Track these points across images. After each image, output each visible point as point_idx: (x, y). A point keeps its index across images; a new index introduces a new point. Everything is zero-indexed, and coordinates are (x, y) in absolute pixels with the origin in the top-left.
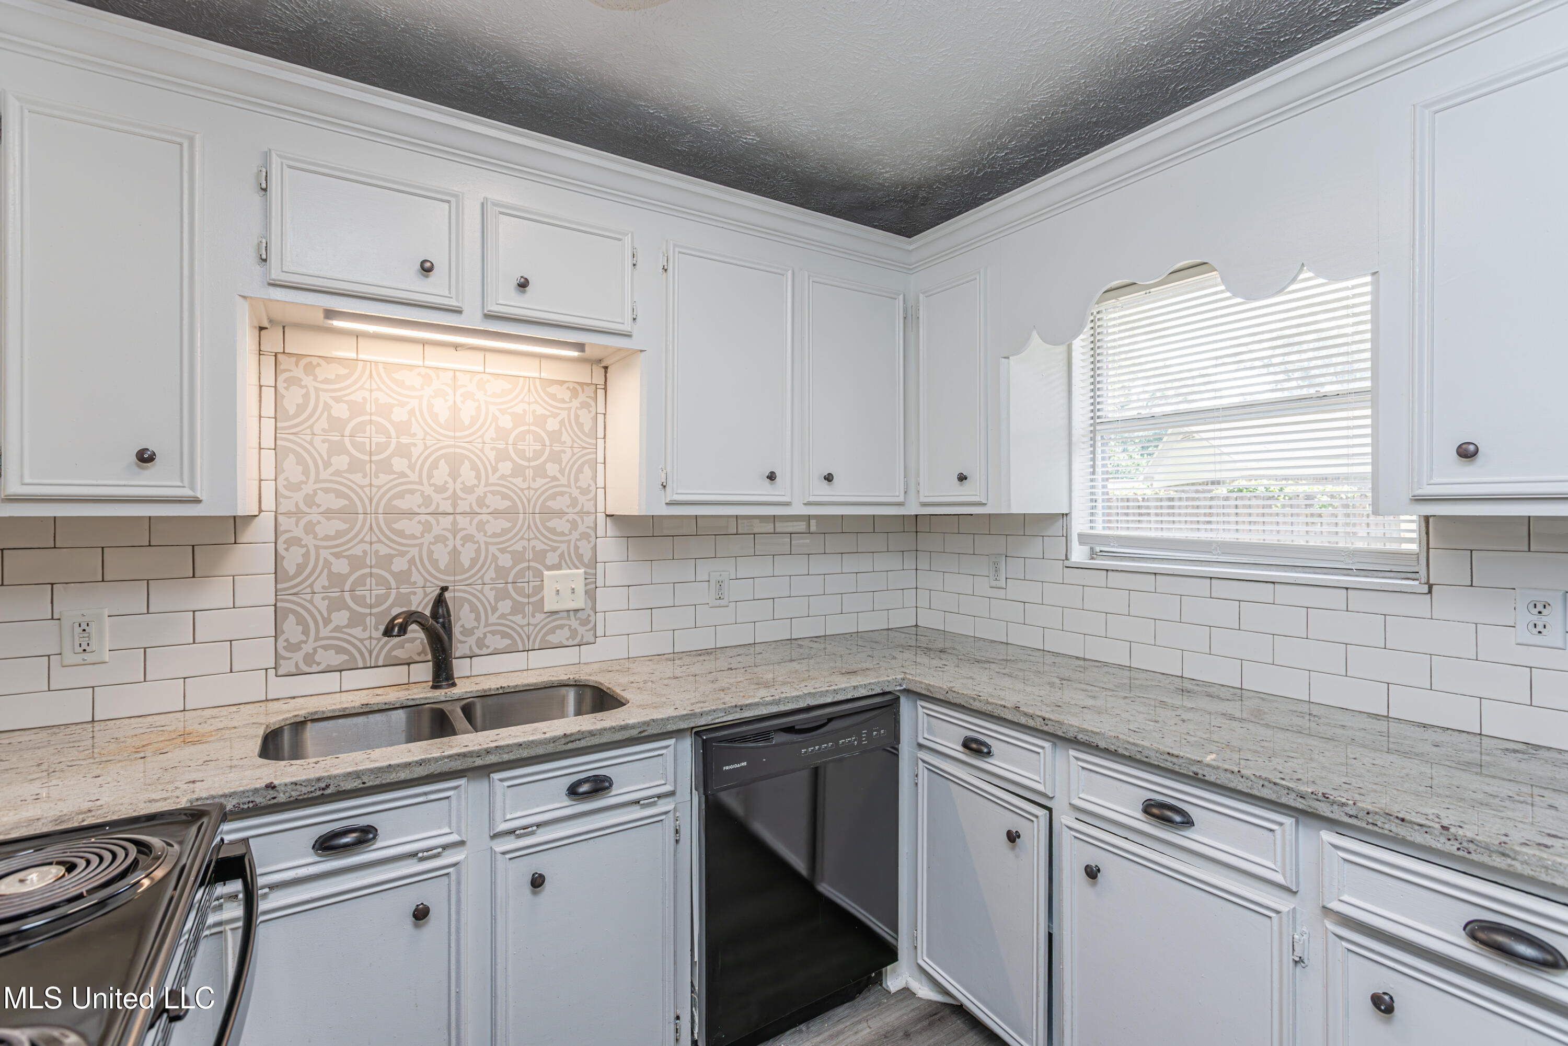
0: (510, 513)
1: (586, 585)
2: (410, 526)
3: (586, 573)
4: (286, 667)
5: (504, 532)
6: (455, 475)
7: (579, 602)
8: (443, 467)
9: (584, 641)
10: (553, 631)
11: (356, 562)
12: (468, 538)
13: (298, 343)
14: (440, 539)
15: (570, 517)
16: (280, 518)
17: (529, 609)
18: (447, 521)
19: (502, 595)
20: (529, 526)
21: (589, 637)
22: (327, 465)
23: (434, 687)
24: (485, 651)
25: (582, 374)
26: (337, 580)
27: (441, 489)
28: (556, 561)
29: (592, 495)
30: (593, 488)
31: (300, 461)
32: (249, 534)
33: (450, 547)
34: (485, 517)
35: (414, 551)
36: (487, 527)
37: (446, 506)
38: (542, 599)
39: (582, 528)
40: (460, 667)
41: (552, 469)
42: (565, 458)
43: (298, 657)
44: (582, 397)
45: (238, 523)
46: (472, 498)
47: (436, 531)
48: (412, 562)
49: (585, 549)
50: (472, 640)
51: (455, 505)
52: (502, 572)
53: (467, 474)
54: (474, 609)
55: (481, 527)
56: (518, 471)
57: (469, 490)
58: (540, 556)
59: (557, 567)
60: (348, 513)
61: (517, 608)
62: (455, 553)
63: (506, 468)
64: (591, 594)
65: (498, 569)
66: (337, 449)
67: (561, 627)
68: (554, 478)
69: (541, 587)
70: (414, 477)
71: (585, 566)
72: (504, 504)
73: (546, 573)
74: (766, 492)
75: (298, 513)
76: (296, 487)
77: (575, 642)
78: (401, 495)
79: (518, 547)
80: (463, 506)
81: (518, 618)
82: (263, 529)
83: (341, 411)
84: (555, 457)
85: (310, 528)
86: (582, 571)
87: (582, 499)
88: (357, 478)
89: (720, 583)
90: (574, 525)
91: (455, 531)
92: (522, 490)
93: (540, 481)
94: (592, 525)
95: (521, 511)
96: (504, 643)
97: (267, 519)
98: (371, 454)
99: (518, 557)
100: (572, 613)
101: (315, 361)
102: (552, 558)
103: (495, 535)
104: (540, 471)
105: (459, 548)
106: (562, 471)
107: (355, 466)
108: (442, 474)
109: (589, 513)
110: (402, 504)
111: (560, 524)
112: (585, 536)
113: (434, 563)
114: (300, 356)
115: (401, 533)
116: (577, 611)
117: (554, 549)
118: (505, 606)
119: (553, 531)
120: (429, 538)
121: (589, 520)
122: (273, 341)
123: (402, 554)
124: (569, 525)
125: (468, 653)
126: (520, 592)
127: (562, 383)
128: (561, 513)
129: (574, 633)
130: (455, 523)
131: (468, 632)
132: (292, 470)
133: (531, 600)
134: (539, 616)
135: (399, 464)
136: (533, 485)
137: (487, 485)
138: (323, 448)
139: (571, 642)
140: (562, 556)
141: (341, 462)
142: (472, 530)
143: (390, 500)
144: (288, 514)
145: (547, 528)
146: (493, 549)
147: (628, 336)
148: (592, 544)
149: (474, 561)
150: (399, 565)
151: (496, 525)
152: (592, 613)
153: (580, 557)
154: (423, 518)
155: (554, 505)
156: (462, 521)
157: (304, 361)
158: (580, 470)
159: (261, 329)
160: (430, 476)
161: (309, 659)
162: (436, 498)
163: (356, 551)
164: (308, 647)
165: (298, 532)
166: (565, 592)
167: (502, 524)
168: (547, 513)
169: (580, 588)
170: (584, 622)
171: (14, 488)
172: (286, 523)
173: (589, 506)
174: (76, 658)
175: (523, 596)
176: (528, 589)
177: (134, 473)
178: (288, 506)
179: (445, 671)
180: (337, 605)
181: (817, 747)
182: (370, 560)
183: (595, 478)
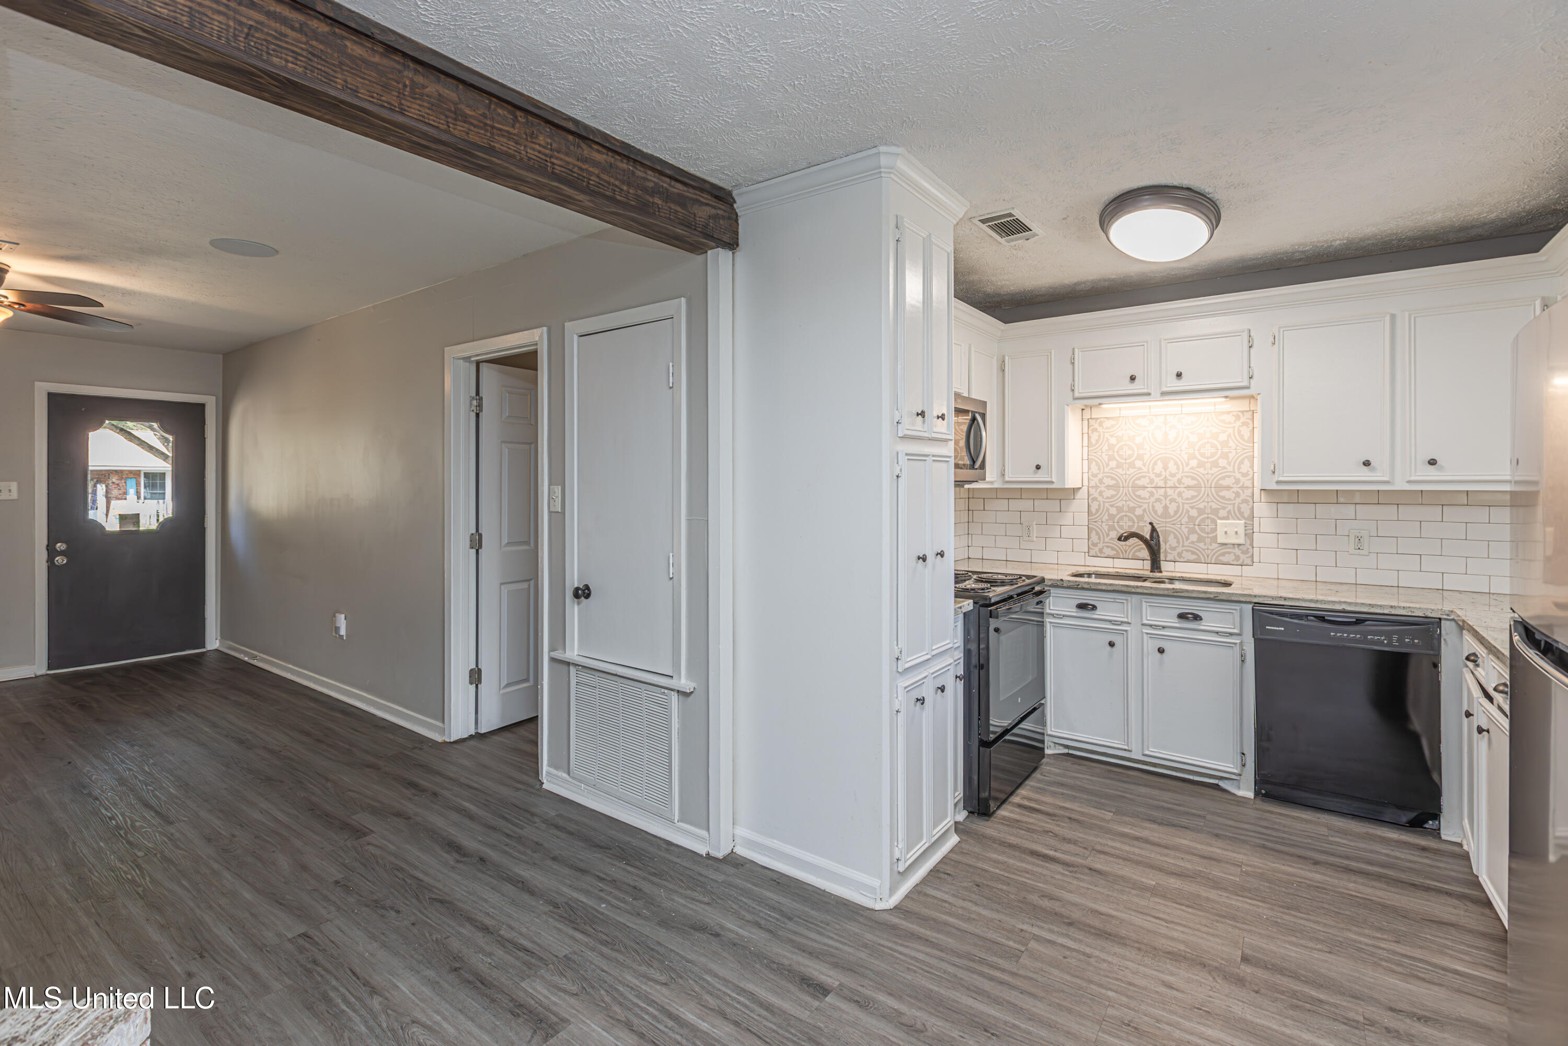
0: (1197, 487)
1: (1245, 530)
2: (1144, 493)
3: (1245, 523)
4: (1093, 553)
5: (1193, 497)
6: (1165, 468)
7: (1241, 540)
8: (1160, 464)
9: (1245, 563)
10: (1223, 554)
11: (1120, 510)
12: (1172, 500)
13: (1096, 413)
14: (1158, 500)
15: (1235, 490)
16: (1090, 489)
17: (1208, 540)
18: (1162, 491)
19: (1192, 531)
20: (1208, 495)
21: (1248, 561)
22: (1108, 465)
23: (1151, 572)
24: (1182, 560)
25: (1243, 405)
26: (1111, 517)
27: (1158, 475)
28: (1225, 515)
29: (1250, 476)
30: (1251, 473)
31: (1097, 464)
32: (1078, 495)
33: (1163, 505)
34: (1182, 490)
35: (1146, 506)
36: (1183, 494)
37: (1161, 484)
38: (1216, 536)
39: (1243, 497)
40: (1164, 566)
41: (1223, 462)
42: (1231, 456)
43: (1097, 549)
44: (1243, 419)
45: (1075, 490)
46: (1175, 480)
47: (1156, 496)
48: (1144, 510)
49: (1245, 509)
50: (1175, 553)
51: (1166, 483)
52: (1192, 519)
53: (1172, 467)
54: (1176, 537)
55: (1180, 494)
56: (1201, 464)
57: (1173, 475)
58: (1215, 512)
59: (1227, 518)
60: (1116, 487)
61: (1201, 539)
62: (1166, 507)
63: (1194, 463)
64: (1249, 535)
65: (1190, 517)
66: (1111, 458)
67: (1229, 553)
68: (1224, 468)
69: (1215, 530)
70: (1145, 470)
71: (1244, 518)
72: (1194, 483)
73: (1219, 521)
74: (1365, 474)
75: (1096, 487)
76: (1095, 476)
77: (1239, 562)
79: (1202, 506)
80: (1170, 484)
81: (1201, 545)
82: (1083, 494)
83: (1113, 441)
84: (1225, 456)
85: (1101, 493)
86: (1243, 522)
87: (1243, 479)
88: (1120, 470)
89: (1359, 539)
90: (1238, 494)
91: (1166, 496)
92: (1204, 475)
93: (1214, 470)
94: (1250, 495)
95: (1203, 486)
96: (1193, 557)
97: (1085, 488)
98: (1126, 459)
99: (1201, 511)
100: (1236, 546)
101: (1102, 420)
102: (1223, 513)
103: (1188, 499)
104: (1215, 464)
105: (1168, 504)
106: (1229, 464)
107: (1119, 466)
108: (1159, 467)
109: (1247, 487)
110: (1140, 483)
111: (1228, 494)
112: (1245, 501)
113: (1155, 512)
114: (1097, 419)
115: (1139, 497)
116: (1240, 545)
117: (1224, 508)
118: (1194, 537)
119: (1223, 497)
120: (1153, 499)
121: (1249, 492)
122: (1087, 414)
123: (1140, 507)
124: (1234, 495)
125: (1173, 559)
126: (1203, 530)
127: (1229, 413)
128: (1228, 488)
129: (1237, 558)
130: (1166, 492)
131: (1174, 549)
132: (1094, 469)
133: (1210, 535)
134: (1215, 545)
135: (1139, 464)
136: (1210, 472)
137: (1183, 472)
138: (1106, 457)
139: (1235, 563)
140: (1229, 512)
141: (1113, 464)
142: (1175, 496)
143: (1134, 481)
144: (1093, 487)
145: (1219, 496)
146: (1187, 506)
147: (1247, 388)
148: (1251, 506)
149: (1176, 512)
150: (1139, 512)
151: (1189, 494)
152: (1251, 548)
153: (1242, 514)
154: (1150, 489)
155: (1224, 483)
156: (1170, 492)
157: (1098, 421)
158: (1242, 462)
159: (1083, 410)
160: (1153, 469)
161: (1101, 551)
162: (1156, 480)
163: (1120, 504)
164: (1100, 546)
165: (1096, 495)
166: (1231, 533)
167: (1192, 493)
168: (1219, 487)
169: (1241, 532)
170: (1245, 552)
171: (1007, 479)
172: (1092, 491)
173: (1249, 484)
174: (1027, 539)
175: (1205, 532)
176: (1208, 529)
177: (1035, 473)
178: (1092, 484)
179: (1156, 565)
180: (1112, 528)
181: (1345, 635)
182: (1125, 509)
183: (1252, 467)
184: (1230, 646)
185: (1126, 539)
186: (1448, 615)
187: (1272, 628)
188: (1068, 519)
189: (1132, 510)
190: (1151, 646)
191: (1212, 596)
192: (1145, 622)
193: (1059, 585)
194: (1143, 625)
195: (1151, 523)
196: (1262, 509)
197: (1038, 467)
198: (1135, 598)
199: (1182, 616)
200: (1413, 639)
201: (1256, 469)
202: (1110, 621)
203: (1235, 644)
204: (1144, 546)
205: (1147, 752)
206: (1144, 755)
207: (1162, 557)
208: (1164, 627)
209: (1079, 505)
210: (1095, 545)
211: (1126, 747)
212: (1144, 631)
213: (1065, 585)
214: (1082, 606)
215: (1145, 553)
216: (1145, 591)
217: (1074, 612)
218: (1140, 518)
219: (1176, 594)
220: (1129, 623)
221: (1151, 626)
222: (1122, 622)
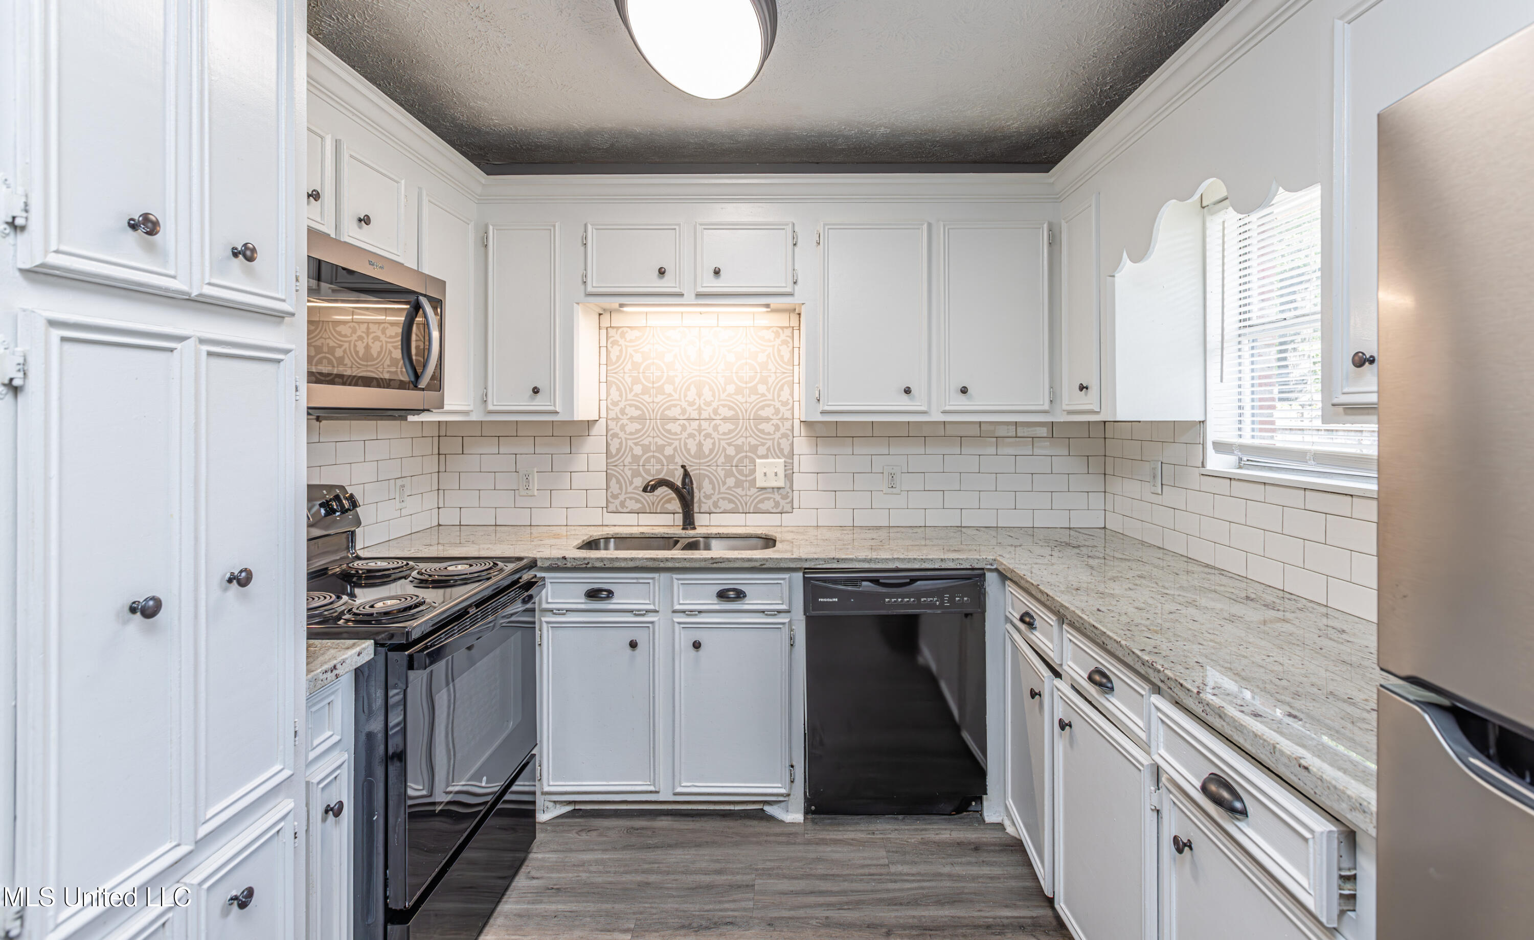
0: (734, 419)
1: (785, 471)
2: (674, 427)
3: (785, 462)
4: (612, 507)
5: (730, 431)
6: (699, 395)
7: (781, 483)
8: (693, 390)
9: (785, 510)
10: (762, 501)
11: (646, 449)
12: (708, 436)
13: (618, 320)
14: (691, 436)
15: (774, 422)
16: (609, 421)
17: (746, 485)
18: (695, 424)
19: (729, 474)
20: (746, 429)
21: (788, 508)
22: (631, 390)
23: (683, 529)
24: (718, 510)
25: (782, 320)
26: (636, 459)
27: (691, 404)
28: (765, 453)
29: (790, 406)
30: (791, 401)
31: (619, 389)
32: (594, 431)
33: (697, 441)
34: (718, 422)
35: (676, 443)
36: (720, 428)
37: (695, 415)
38: (755, 479)
39: (783, 430)
40: (699, 519)
41: (762, 389)
42: (771, 380)
43: (617, 502)
44: (783, 337)
45: (590, 424)
46: (710, 409)
47: (689, 430)
48: (675, 449)
49: (785, 444)
50: (710, 502)
51: (700, 414)
52: (729, 458)
53: (707, 395)
54: (711, 482)
55: (716, 428)
56: (739, 391)
57: (708, 404)
58: (754, 449)
59: (765, 457)
60: (641, 419)
61: (739, 484)
62: (700, 445)
63: (731, 389)
64: (789, 477)
65: (726, 456)
67: (769, 499)
68: (763, 395)
69: (753, 471)
70: (676, 396)
71: (784, 456)
72: (730, 413)
73: (758, 461)
75: (617, 419)
76: (615, 404)
77: (778, 510)
78: (669, 408)
79: (739, 442)
80: (705, 415)
81: (739, 490)
82: (599, 429)
83: (638, 358)
84: (764, 381)
85: (623, 428)
86: (782, 460)
87: (782, 409)
88: (646, 397)
89: (892, 476)
90: (777, 428)
91: (700, 430)
92: (742, 403)
93: (753, 397)
94: (790, 428)
95: (741, 418)
96: (730, 506)
97: (603, 422)
98: (653, 383)
99: (739, 449)
100: (775, 490)
101: (625, 329)
102: (762, 451)
103: (724, 434)
104: (754, 390)
105: (702, 441)
106: (768, 390)
107: (645, 391)
108: (692, 395)
109: (787, 419)
110: (670, 413)
111: (767, 427)
112: (785, 436)
113: (688, 451)
114: (618, 328)
115: (669, 431)
116: (779, 488)
117: (763, 444)
118: (731, 482)
119: (762, 431)
120: (685, 435)
121: (788, 425)
122: (605, 322)
123: (670, 444)
124: (773, 428)
125: (708, 510)
126: (741, 472)
127: (768, 328)
128: (768, 419)
129: (777, 504)
130: (700, 426)
131: (708, 497)
132: (615, 395)
133: (748, 479)
134: (754, 490)
135: (668, 389)
136: (749, 400)
137: (719, 400)
138: (629, 380)
139: (774, 511)
140: (768, 449)
141: (638, 389)
142: (710, 430)
143: (663, 411)
144: (613, 419)
145: (759, 430)
146: (723, 443)
147: (791, 295)
148: (790, 442)
149: (711, 451)
150: (669, 451)
151: (725, 427)
152: (790, 491)
153: (781, 450)
154: (681, 422)
155: (763, 413)
156: (705, 424)
157: (620, 330)
158: (781, 389)
159: (600, 314)
160: (685, 396)
161: (622, 504)
162: (689, 409)
163: (646, 442)
164: (622, 497)
165: (617, 430)
166: (771, 474)
167: (729, 426)
168: (759, 419)
169: (781, 474)
170: (785, 497)
171: (491, 407)
172: (612, 424)
173: (788, 415)
174: (523, 493)
175: (742, 475)
176: (746, 471)
177: (532, 399)
178: (612, 415)
179: (689, 521)
180: (636, 474)
181: (900, 600)
182: (653, 448)
183: (792, 395)
184: (777, 627)
185: (654, 488)
186: (991, 565)
187: (825, 600)
188: (580, 462)
189: (661, 449)
190: (684, 639)
191: (757, 564)
192: (677, 607)
193: (560, 566)
194: (674, 612)
195: (683, 467)
196: (802, 445)
197: (536, 391)
198: (664, 576)
199: (722, 595)
200: (962, 597)
201: (796, 398)
202: (631, 611)
203: (783, 624)
204: (674, 495)
205: (679, 790)
206: (675, 794)
207: (696, 509)
208: (700, 612)
209: (595, 443)
210: (615, 497)
211: (652, 788)
212: (676, 620)
213: (569, 565)
214: (593, 594)
215: (676, 505)
216: (677, 565)
217: (581, 602)
218: (670, 459)
219: (715, 565)
220: (656, 611)
221: (684, 612)
222: (648, 611)
